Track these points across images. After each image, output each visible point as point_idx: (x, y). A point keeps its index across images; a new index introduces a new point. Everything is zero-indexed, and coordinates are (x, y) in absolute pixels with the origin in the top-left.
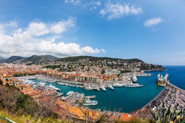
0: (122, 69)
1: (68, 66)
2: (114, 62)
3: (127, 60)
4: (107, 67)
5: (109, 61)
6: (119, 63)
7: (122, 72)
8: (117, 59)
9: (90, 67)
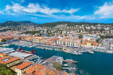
0: (103, 34)
1: (47, 31)
2: (92, 27)
3: (110, 24)
4: (85, 32)
5: (88, 26)
6: (99, 28)
7: (102, 37)
8: (97, 24)
9: (68, 32)
